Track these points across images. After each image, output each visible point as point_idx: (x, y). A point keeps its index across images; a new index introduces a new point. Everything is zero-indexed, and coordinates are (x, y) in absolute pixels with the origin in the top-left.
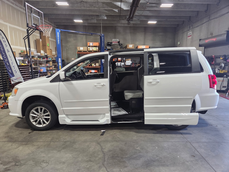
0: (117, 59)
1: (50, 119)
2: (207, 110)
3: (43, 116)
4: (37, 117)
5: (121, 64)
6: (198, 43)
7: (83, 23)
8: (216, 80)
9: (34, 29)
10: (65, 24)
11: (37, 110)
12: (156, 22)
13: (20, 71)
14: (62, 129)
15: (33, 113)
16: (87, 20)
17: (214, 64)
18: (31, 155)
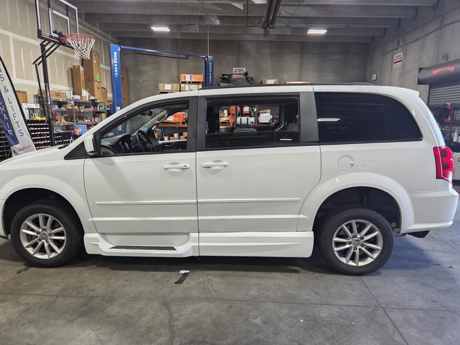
0: (242, 109)
1: (65, 242)
2: (429, 231)
3: (50, 235)
4: (37, 237)
5: (248, 119)
6: (414, 76)
7: (171, 33)
8: (452, 159)
9: (55, 43)
10: (135, 36)
11: (36, 222)
12: (326, 31)
13: (30, 132)
14: (92, 264)
15: (29, 228)
16: (179, 26)
17: (449, 123)
18: (4, 328)
